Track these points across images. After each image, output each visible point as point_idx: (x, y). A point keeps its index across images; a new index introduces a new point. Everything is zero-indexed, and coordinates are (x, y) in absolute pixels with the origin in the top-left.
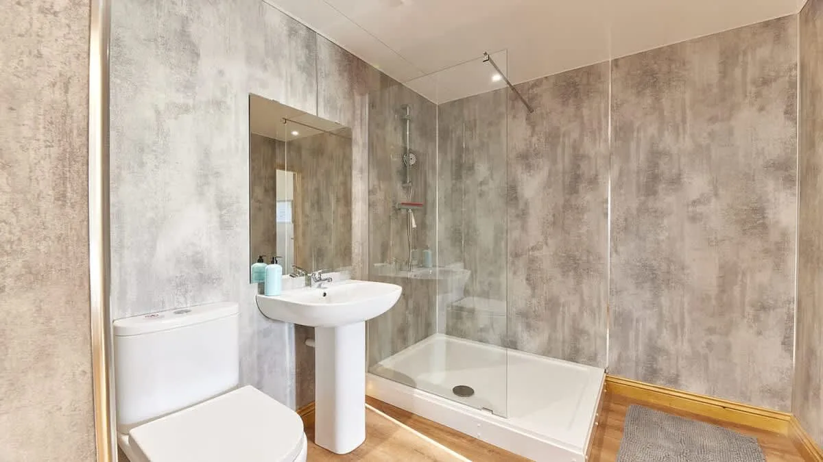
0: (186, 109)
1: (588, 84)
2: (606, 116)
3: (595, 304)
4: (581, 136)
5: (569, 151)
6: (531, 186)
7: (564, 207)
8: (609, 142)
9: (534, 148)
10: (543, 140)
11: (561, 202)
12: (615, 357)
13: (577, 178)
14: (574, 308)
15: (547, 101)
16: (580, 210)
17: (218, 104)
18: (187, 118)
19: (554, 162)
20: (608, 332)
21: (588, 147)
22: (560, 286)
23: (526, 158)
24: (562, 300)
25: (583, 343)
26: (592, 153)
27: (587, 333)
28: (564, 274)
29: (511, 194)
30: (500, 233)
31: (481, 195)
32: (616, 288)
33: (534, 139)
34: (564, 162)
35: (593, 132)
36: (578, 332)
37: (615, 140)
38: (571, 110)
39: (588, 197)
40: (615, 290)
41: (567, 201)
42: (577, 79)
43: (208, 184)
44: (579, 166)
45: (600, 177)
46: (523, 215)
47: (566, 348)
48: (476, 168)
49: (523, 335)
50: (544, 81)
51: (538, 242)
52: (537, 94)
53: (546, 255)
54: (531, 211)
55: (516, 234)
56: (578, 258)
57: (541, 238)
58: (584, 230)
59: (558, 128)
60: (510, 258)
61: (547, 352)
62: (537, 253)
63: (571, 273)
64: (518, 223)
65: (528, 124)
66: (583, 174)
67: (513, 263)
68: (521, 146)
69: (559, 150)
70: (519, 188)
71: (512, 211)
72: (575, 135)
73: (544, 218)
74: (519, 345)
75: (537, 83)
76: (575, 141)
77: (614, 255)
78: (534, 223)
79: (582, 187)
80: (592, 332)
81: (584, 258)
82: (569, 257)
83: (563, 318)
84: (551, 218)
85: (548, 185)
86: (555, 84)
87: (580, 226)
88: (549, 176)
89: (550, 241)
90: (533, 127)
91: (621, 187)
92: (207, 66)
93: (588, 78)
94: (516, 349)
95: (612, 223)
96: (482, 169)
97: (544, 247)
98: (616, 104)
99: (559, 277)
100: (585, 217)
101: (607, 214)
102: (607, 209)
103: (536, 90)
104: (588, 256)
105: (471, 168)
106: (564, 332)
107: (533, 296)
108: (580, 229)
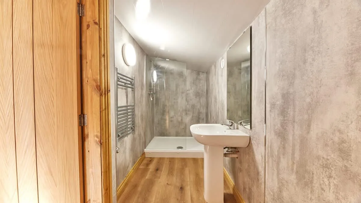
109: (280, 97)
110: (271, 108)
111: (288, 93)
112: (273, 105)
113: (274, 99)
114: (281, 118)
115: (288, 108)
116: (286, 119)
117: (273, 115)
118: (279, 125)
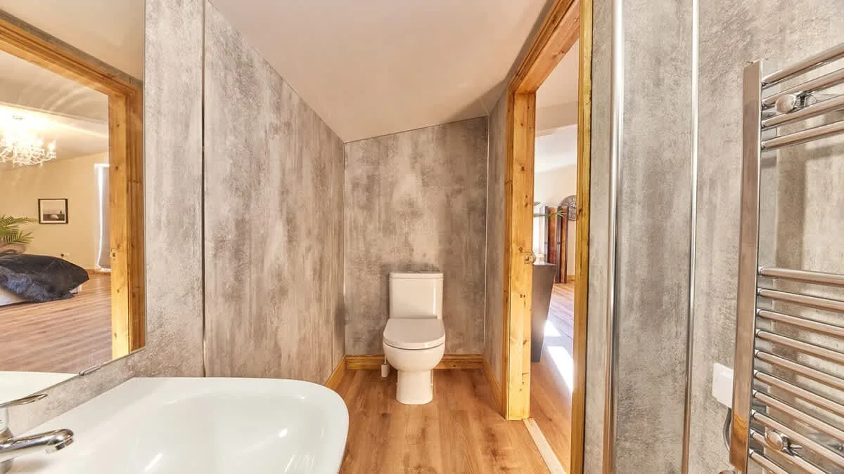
109: (232, 226)
110: (216, 249)
111: (243, 220)
112: (220, 243)
113: (222, 229)
114: (235, 264)
115: (244, 244)
116: (241, 263)
117: (220, 263)
118: (232, 279)
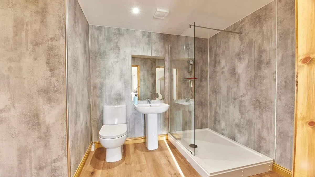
0: (117, 62)
1: (266, 14)
2: (275, 28)
3: (269, 125)
4: (263, 41)
5: (257, 49)
6: (241, 68)
7: (255, 76)
8: (276, 42)
9: (242, 50)
10: (246, 46)
11: (253, 75)
12: (279, 155)
13: (260, 62)
14: (259, 126)
15: (247, 27)
16: (262, 78)
17: (124, 59)
18: (118, 64)
19: (250, 55)
20: (275, 141)
21: (266, 46)
22: (252, 114)
23: (239, 55)
24: (254, 121)
25: (263, 144)
26: (268, 49)
27: (265, 139)
28: (255, 109)
29: (233, 72)
30: (229, 89)
31: (222, 73)
32: (280, 119)
33: (242, 46)
34: (255, 55)
35: (268, 39)
36: (261, 138)
37: (280, 41)
38: (258, 29)
39: (266, 71)
40: (279, 120)
41: (256, 74)
42: (260, 14)
43: (122, 77)
44: (261, 56)
45: (272, 60)
46: (237, 81)
47: (255, 145)
48: (221, 62)
49: (238, 135)
50: (246, 18)
51: (244, 93)
52: (243, 26)
53: (247, 99)
54: (241, 79)
55: (235, 90)
56: (261, 102)
57: (245, 92)
58: (264, 88)
59: (252, 39)
60: (233, 100)
61: (247, 145)
62: (243, 98)
63: (258, 109)
64: (236, 85)
65: (240, 40)
66: (263, 60)
67: (234, 103)
68: (237, 50)
69: (253, 49)
70: (236, 69)
71: (233, 79)
72: (260, 41)
73: (246, 83)
74: (236, 139)
75: (243, 21)
76: (260, 44)
77: (279, 101)
78: (242, 85)
79: (263, 66)
80: (267, 139)
81: (264, 102)
82: (257, 100)
83: (254, 130)
84: (249, 82)
85: (248, 66)
86: (251, 19)
87: (262, 86)
88: (248, 61)
89: (249, 93)
90: (242, 41)
91: (282, 65)
92: (122, 51)
93: (266, 12)
94: (235, 140)
95: (278, 84)
96: (223, 62)
97: (246, 96)
98: (280, 21)
99: (253, 110)
100: (264, 81)
101: (275, 80)
102: (275, 77)
103: (243, 24)
104: (266, 101)
105: (219, 62)
106: (254, 137)
107: (242, 118)
108: (262, 87)
